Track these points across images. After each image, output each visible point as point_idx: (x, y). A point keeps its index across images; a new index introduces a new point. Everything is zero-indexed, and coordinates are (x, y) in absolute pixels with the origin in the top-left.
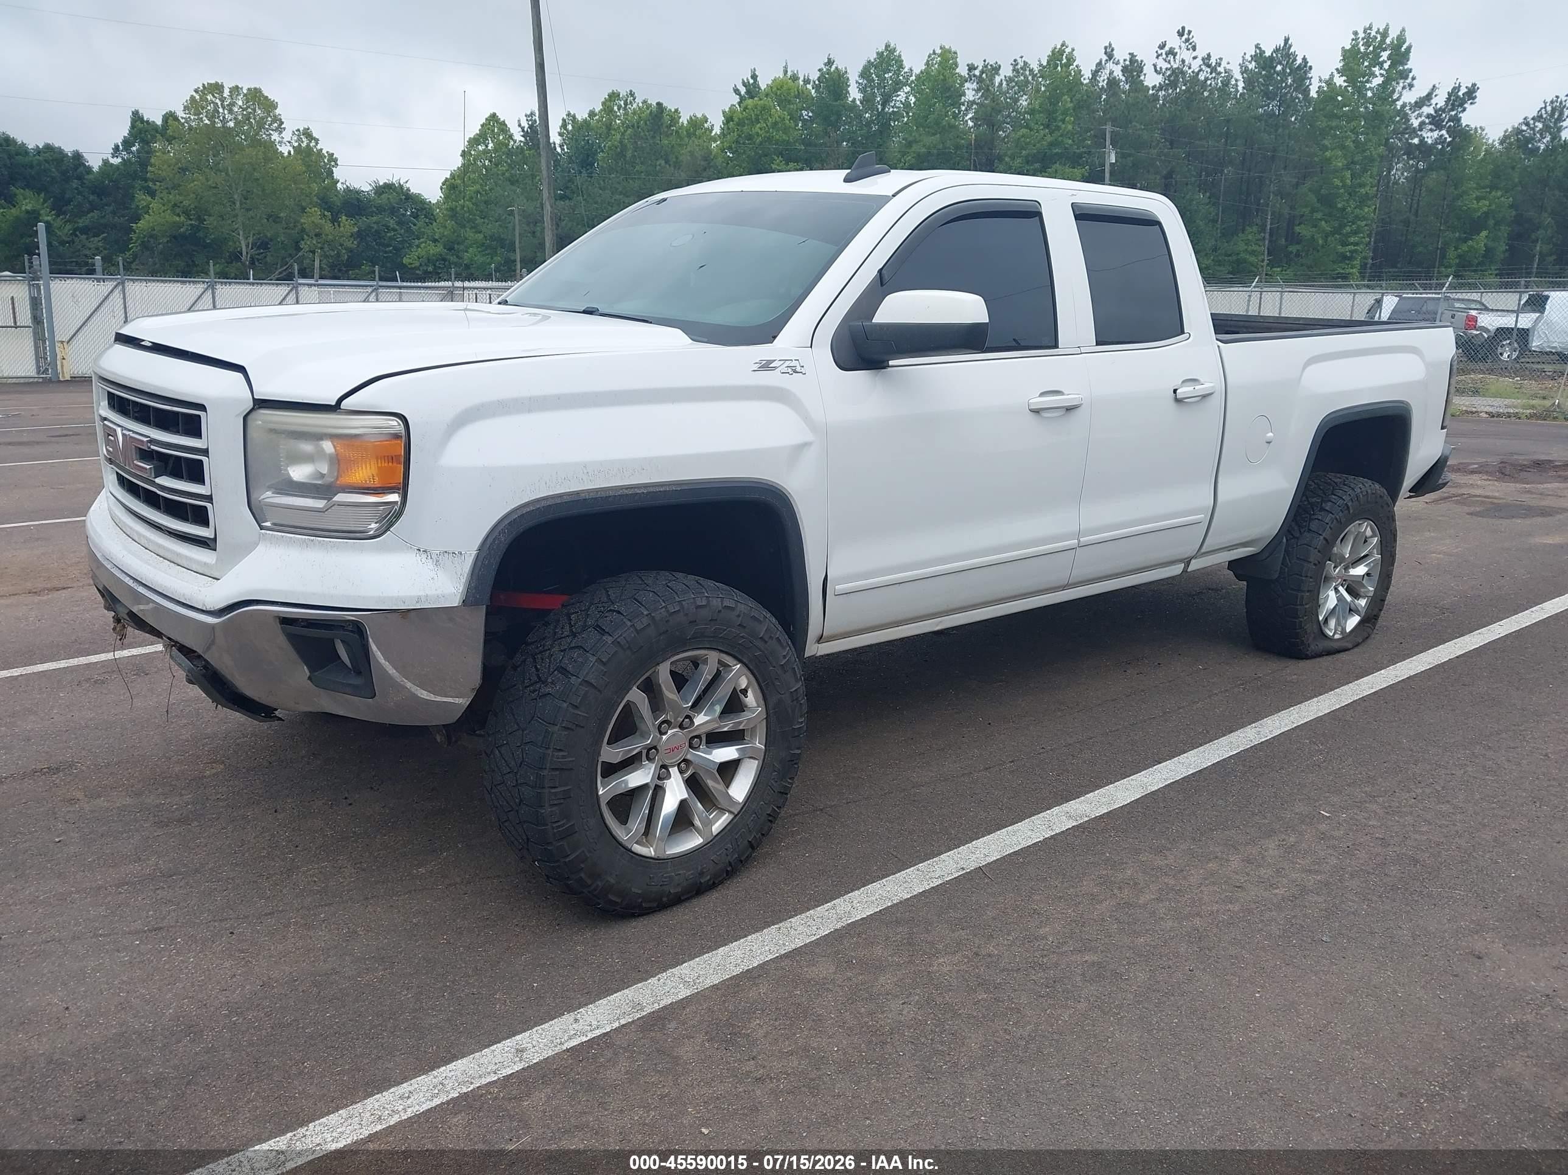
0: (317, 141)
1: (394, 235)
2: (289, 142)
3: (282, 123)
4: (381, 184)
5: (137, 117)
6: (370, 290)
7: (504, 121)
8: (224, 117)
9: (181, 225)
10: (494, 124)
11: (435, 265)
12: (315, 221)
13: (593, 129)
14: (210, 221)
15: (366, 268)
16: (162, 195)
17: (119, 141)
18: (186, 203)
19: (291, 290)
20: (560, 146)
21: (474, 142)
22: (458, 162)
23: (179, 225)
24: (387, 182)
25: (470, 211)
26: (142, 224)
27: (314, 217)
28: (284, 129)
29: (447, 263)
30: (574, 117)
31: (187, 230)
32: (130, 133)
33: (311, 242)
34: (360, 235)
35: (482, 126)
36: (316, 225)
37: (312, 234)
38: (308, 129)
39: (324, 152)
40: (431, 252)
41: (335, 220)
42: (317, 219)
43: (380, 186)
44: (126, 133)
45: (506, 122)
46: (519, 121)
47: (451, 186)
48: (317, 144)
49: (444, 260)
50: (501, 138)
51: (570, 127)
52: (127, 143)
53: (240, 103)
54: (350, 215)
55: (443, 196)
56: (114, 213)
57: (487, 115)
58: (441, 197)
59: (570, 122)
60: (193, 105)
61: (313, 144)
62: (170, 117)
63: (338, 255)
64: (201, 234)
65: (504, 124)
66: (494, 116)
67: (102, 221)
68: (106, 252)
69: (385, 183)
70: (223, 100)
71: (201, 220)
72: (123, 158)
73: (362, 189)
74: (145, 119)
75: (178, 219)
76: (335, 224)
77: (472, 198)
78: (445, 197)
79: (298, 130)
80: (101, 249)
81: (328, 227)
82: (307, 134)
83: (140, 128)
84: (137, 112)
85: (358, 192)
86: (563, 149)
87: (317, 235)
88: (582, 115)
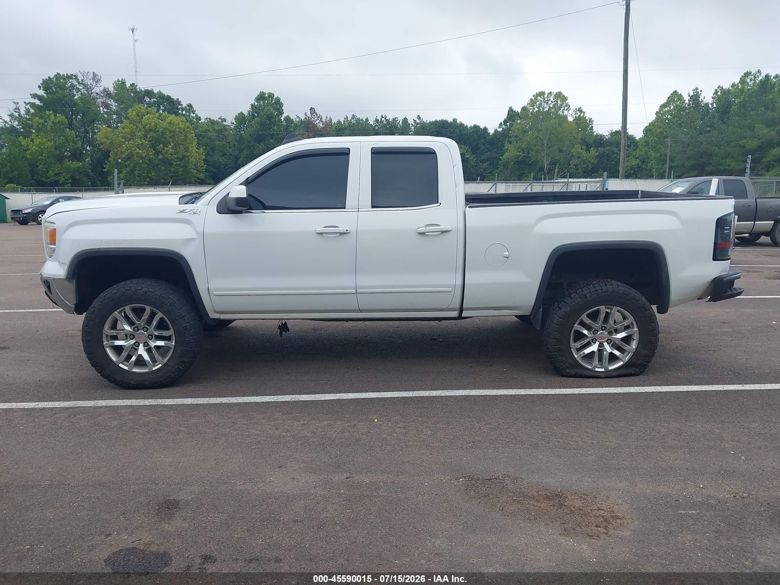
0: (584, 113)
1: (616, 156)
2: (571, 115)
3: (570, 106)
4: (614, 131)
5: (511, 110)
6: (528, 184)
7: (681, 94)
8: (544, 107)
9: (520, 156)
10: (675, 96)
11: (635, 170)
12: (578, 151)
13: (731, 93)
14: (532, 154)
15: (600, 172)
16: (514, 143)
17: (502, 121)
18: (523, 146)
19: (494, 185)
20: (711, 104)
21: (663, 106)
22: (653, 117)
23: (519, 156)
24: (617, 130)
25: (656, 142)
26: (504, 157)
27: (578, 149)
28: (570, 109)
29: (641, 169)
30: (722, 87)
31: (522, 158)
32: (507, 117)
33: (575, 161)
34: (599, 157)
35: (668, 98)
36: (578, 153)
37: (576, 157)
38: (581, 108)
39: (587, 118)
40: (633, 164)
41: (588, 150)
42: (579, 150)
43: (614, 133)
44: (505, 117)
45: (682, 94)
46: (689, 93)
47: (647, 130)
48: (584, 114)
49: (640, 167)
50: (678, 103)
51: (719, 93)
52: (505, 122)
53: (552, 99)
54: (596, 147)
55: (643, 135)
56: (496, 152)
57: (672, 92)
58: (642, 136)
59: (720, 91)
60: (532, 102)
61: (582, 115)
62: (524, 109)
63: (588, 166)
64: (528, 160)
65: (681, 95)
66: (675, 92)
67: (491, 156)
68: (491, 169)
69: (616, 131)
70: (544, 99)
71: (528, 153)
72: (503, 128)
73: (603, 134)
74: (514, 110)
75: (519, 153)
76: (588, 152)
77: (658, 135)
78: (644, 136)
79: (576, 109)
80: (489, 168)
81: (584, 153)
82: (580, 110)
83: (512, 114)
84: (511, 107)
85: (601, 136)
86: (712, 106)
87: (579, 157)
88: (727, 86)
